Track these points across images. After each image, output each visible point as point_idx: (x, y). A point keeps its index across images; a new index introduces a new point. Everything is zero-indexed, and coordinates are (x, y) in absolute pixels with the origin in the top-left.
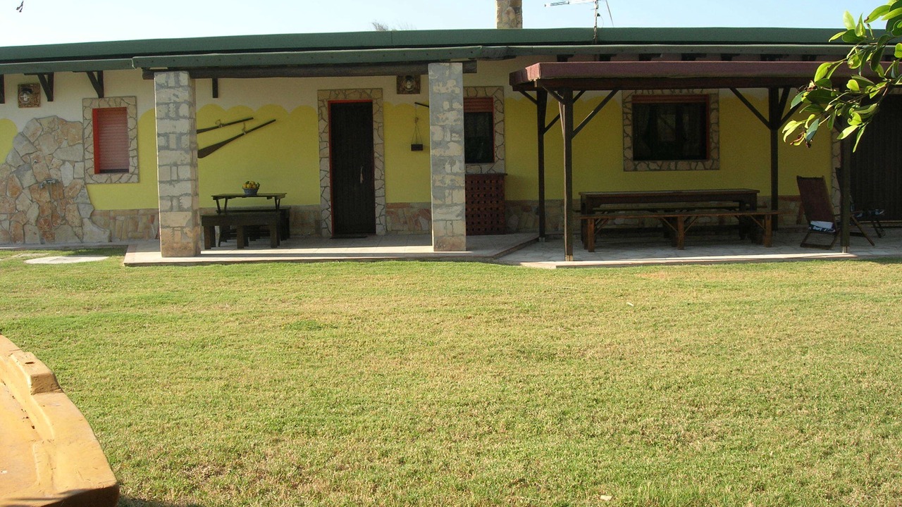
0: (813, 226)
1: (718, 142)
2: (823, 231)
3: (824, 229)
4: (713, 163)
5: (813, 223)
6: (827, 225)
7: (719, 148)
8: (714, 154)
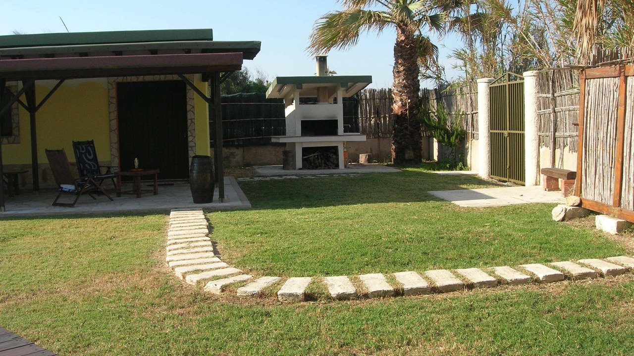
0: (62, 188)
1: (18, 123)
2: (69, 192)
3: (70, 190)
4: (14, 139)
5: (62, 186)
6: (71, 187)
7: (19, 127)
8: (15, 132)
